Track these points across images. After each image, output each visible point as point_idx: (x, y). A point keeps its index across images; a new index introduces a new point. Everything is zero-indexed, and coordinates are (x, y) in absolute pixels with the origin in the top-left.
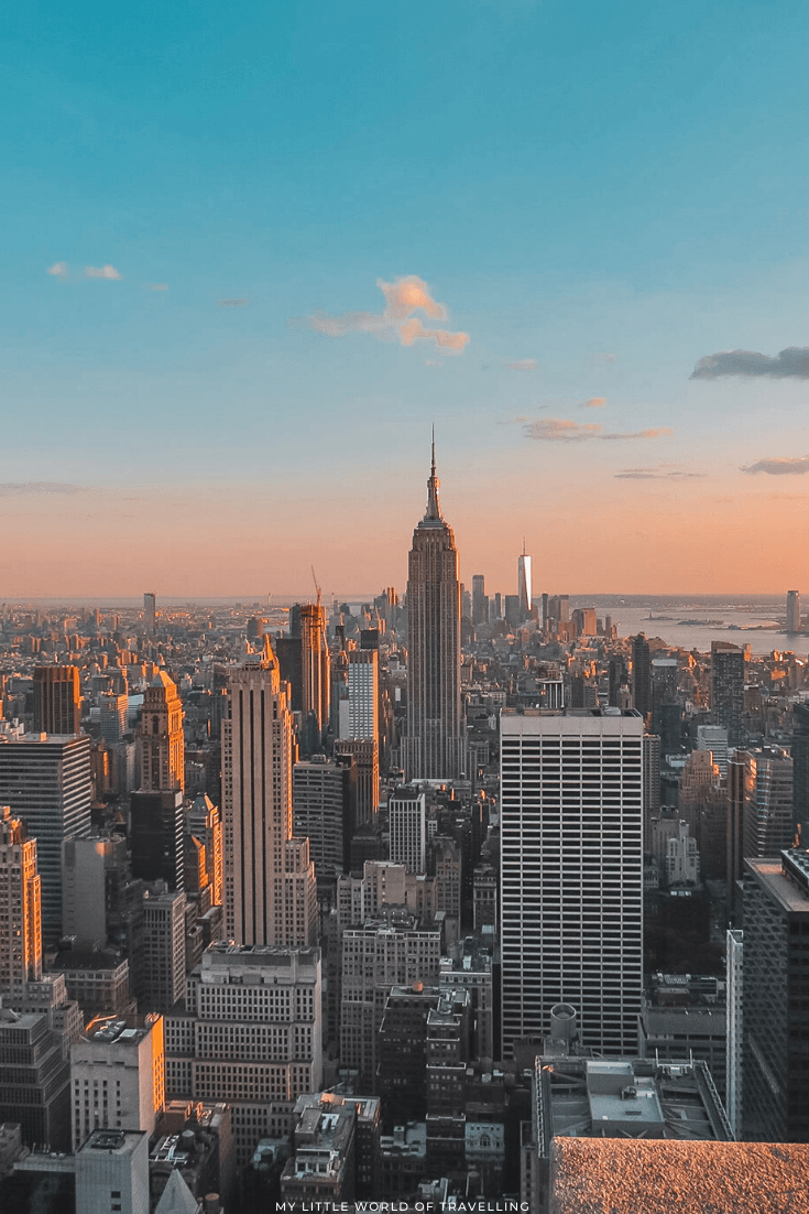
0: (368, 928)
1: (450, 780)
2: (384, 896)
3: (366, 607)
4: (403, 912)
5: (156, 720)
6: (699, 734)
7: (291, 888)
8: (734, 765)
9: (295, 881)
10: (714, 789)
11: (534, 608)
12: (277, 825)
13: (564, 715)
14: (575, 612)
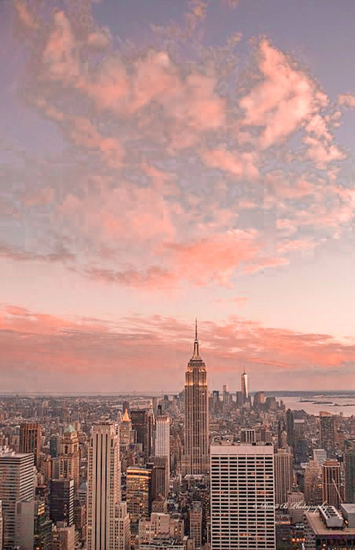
0: (151, 544)
1: (203, 475)
2: (159, 529)
3: (175, 397)
4: (167, 537)
5: (66, 447)
6: (314, 453)
7: (118, 525)
8: (324, 468)
9: (119, 522)
10: (318, 479)
11: (249, 397)
12: (112, 496)
13: (240, 445)
14: (267, 399)
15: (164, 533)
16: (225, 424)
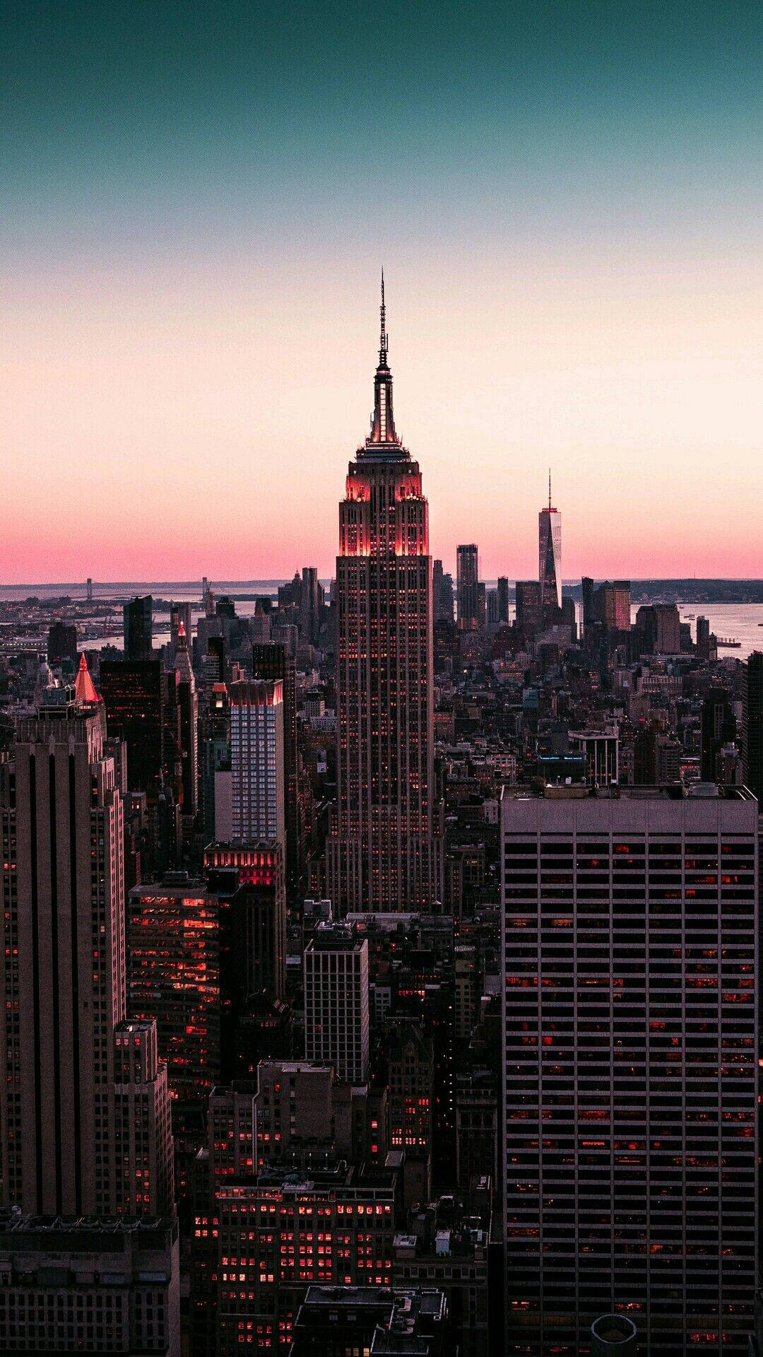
1: (416, 915)
2: (294, 1125)
3: (264, 603)
4: (327, 1152)
7: (126, 1111)
9: (132, 1099)
11: (568, 603)
12: (99, 998)
13: (618, 797)
14: (642, 609)
15: (312, 1141)
16: (475, 714)
